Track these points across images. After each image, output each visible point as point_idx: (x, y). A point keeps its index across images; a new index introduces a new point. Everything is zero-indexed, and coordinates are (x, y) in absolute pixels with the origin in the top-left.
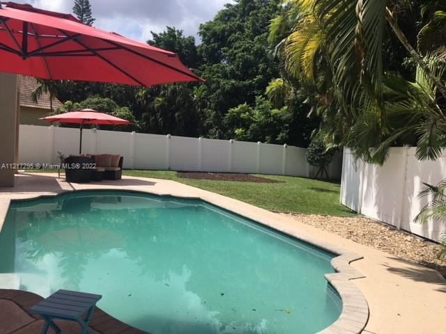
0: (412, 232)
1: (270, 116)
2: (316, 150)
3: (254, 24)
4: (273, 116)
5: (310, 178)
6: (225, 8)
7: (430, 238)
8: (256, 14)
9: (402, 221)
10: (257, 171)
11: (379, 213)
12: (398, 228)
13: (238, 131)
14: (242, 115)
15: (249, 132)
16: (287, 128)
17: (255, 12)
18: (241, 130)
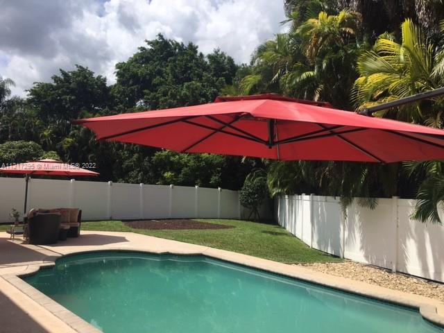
0: (411, 274)
1: (202, 161)
2: (250, 193)
3: (172, 70)
4: (204, 160)
5: (241, 220)
6: (139, 51)
7: (432, 278)
8: (174, 61)
9: (397, 264)
10: (196, 216)
11: (366, 257)
12: (394, 270)
13: (168, 175)
14: (172, 159)
15: (181, 176)
16: (219, 172)
17: (172, 58)
18: (170, 173)
